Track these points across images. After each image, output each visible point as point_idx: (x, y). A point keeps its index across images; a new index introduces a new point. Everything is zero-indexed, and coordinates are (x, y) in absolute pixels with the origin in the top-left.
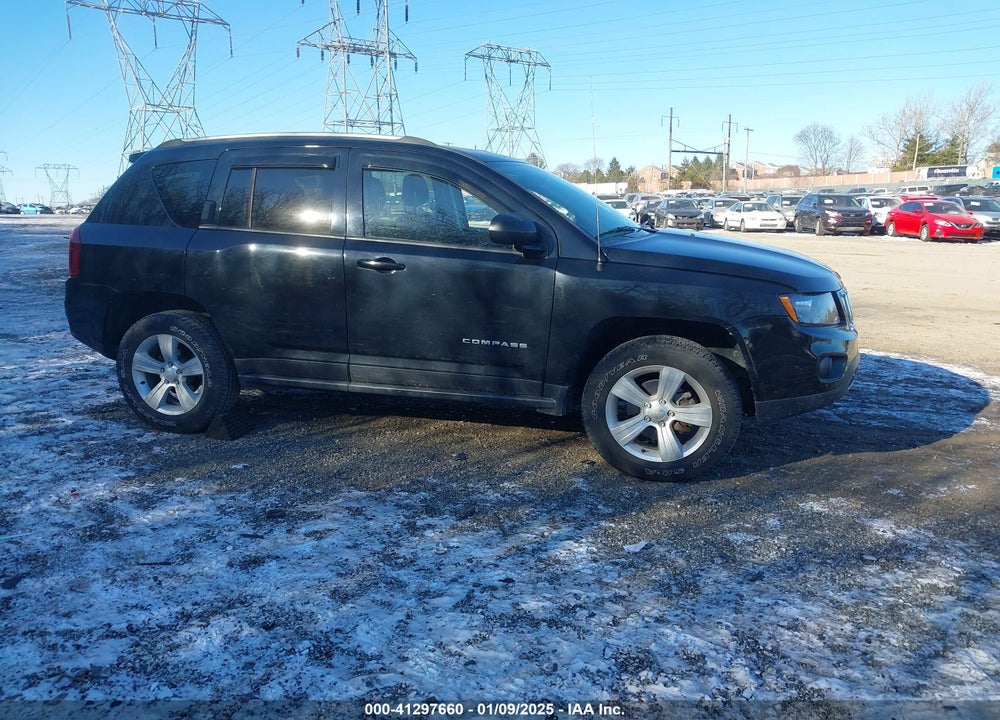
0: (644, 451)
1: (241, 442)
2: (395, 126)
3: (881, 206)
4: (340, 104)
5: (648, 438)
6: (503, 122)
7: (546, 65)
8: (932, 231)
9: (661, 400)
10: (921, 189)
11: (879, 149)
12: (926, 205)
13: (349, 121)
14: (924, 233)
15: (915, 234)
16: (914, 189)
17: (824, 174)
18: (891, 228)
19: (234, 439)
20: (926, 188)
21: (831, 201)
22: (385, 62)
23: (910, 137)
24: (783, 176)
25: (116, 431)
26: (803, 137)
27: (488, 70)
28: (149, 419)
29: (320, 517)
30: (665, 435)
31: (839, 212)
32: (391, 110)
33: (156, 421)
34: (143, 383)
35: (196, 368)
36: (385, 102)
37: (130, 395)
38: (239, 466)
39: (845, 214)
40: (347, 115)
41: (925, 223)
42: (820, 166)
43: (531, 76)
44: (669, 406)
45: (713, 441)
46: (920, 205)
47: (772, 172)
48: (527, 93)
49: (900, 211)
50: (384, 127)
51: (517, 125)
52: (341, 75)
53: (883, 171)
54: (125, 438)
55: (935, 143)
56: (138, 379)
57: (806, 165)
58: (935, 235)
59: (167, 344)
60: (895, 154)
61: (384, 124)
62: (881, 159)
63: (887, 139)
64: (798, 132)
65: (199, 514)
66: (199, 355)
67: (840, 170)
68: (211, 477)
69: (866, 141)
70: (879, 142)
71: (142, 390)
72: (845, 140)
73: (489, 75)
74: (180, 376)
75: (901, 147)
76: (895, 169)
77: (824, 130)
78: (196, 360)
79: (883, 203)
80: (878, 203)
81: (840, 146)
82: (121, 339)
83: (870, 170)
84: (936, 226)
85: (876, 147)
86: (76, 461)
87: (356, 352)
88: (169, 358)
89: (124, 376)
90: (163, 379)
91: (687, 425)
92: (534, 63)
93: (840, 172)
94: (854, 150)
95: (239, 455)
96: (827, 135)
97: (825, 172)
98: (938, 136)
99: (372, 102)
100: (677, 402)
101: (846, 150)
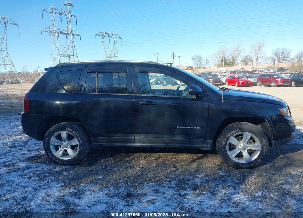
0: (238, 160)
1: (93, 167)
2: (75, 56)
3: (223, 77)
4: (56, 50)
5: (240, 155)
6: (108, 55)
7: (120, 38)
8: (239, 84)
9: (243, 143)
10: (227, 72)
11: (214, 61)
12: (236, 76)
13: (59, 55)
14: (237, 84)
15: (234, 85)
16: (225, 72)
17: (200, 69)
18: (227, 83)
19: (90, 166)
20: (228, 72)
21: (210, 76)
22: (71, 37)
23: (222, 58)
24: (189, 69)
25: (44, 167)
26: (193, 58)
27: (103, 39)
28: (56, 162)
29: (145, 195)
30: (245, 154)
31: (213, 79)
32: (73, 51)
33: (60, 162)
34: (54, 149)
35: (75, 142)
36: (71, 49)
37: (49, 154)
38: (101, 177)
39: (215, 80)
40: (59, 53)
41: (236, 82)
42: (198, 66)
43: (116, 41)
44: (246, 145)
45: (262, 155)
46: (234, 77)
47: (185, 68)
48: (115, 46)
49: (229, 78)
50: (71, 57)
51: (112, 55)
52: (56, 41)
53: (215, 67)
54: (49, 170)
55: (228, 60)
56: (52, 147)
57: (195, 66)
58: (239, 85)
59: (64, 134)
60: (218, 62)
61: (71, 55)
62: (215, 64)
63: (216, 58)
64: (192, 57)
65: (101, 198)
66: (77, 138)
67: (204, 67)
68: (93, 183)
69: (210, 59)
70: (214, 60)
71: (53, 151)
72: (205, 59)
73: (103, 41)
74: (69, 145)
75: (220, 61)
76: (219, 67)
77: (199, 56)
78: (76, 139)
79: (224, 76)
80: (222, 76)
81: (203, 61)
82: (45, 133)
83: (212, 67)
84: (239, 82)
85: (213, 61)
86: (38, 181)
87: (137, 133)
88: (64, 139)
89: (46, 147)
90: (62, 147)
91: (252, 150)
92: (116, 38)
93: (204, 68)
94: (207, 62)
95: (97, 173)
96: (200, 58)
97: (200, 68)
98: (229, 58)
99: (67, 49)
100: (248, 143)
101: (205, 62)
